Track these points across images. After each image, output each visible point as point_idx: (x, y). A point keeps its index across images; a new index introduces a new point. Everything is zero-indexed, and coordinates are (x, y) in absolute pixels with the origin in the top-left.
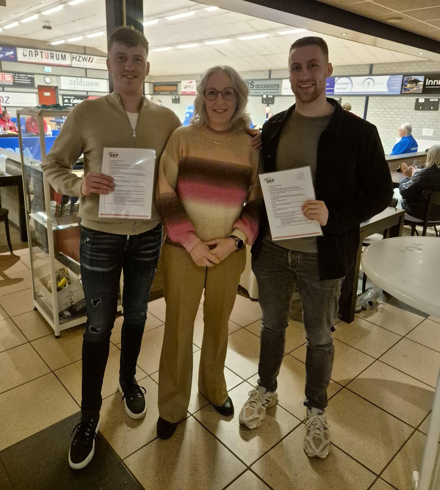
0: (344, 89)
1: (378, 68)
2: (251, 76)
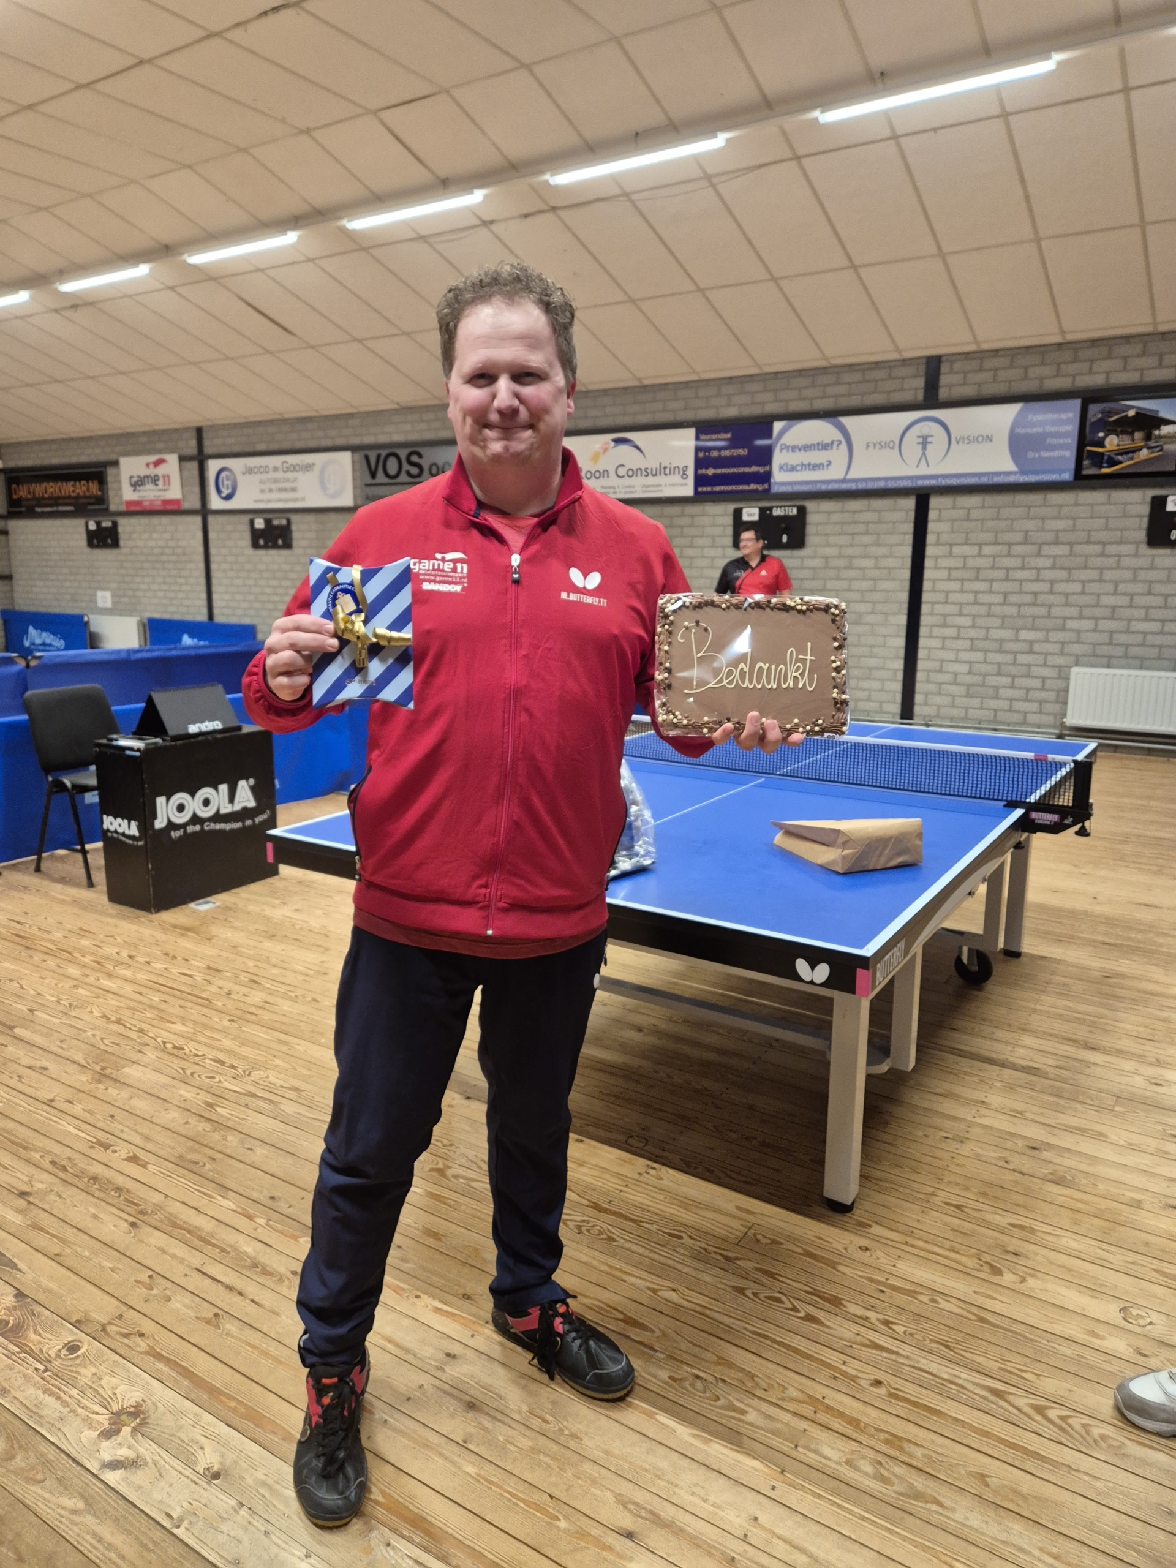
0: (815, 467)
1: (965, 373)
2: (408, 427)
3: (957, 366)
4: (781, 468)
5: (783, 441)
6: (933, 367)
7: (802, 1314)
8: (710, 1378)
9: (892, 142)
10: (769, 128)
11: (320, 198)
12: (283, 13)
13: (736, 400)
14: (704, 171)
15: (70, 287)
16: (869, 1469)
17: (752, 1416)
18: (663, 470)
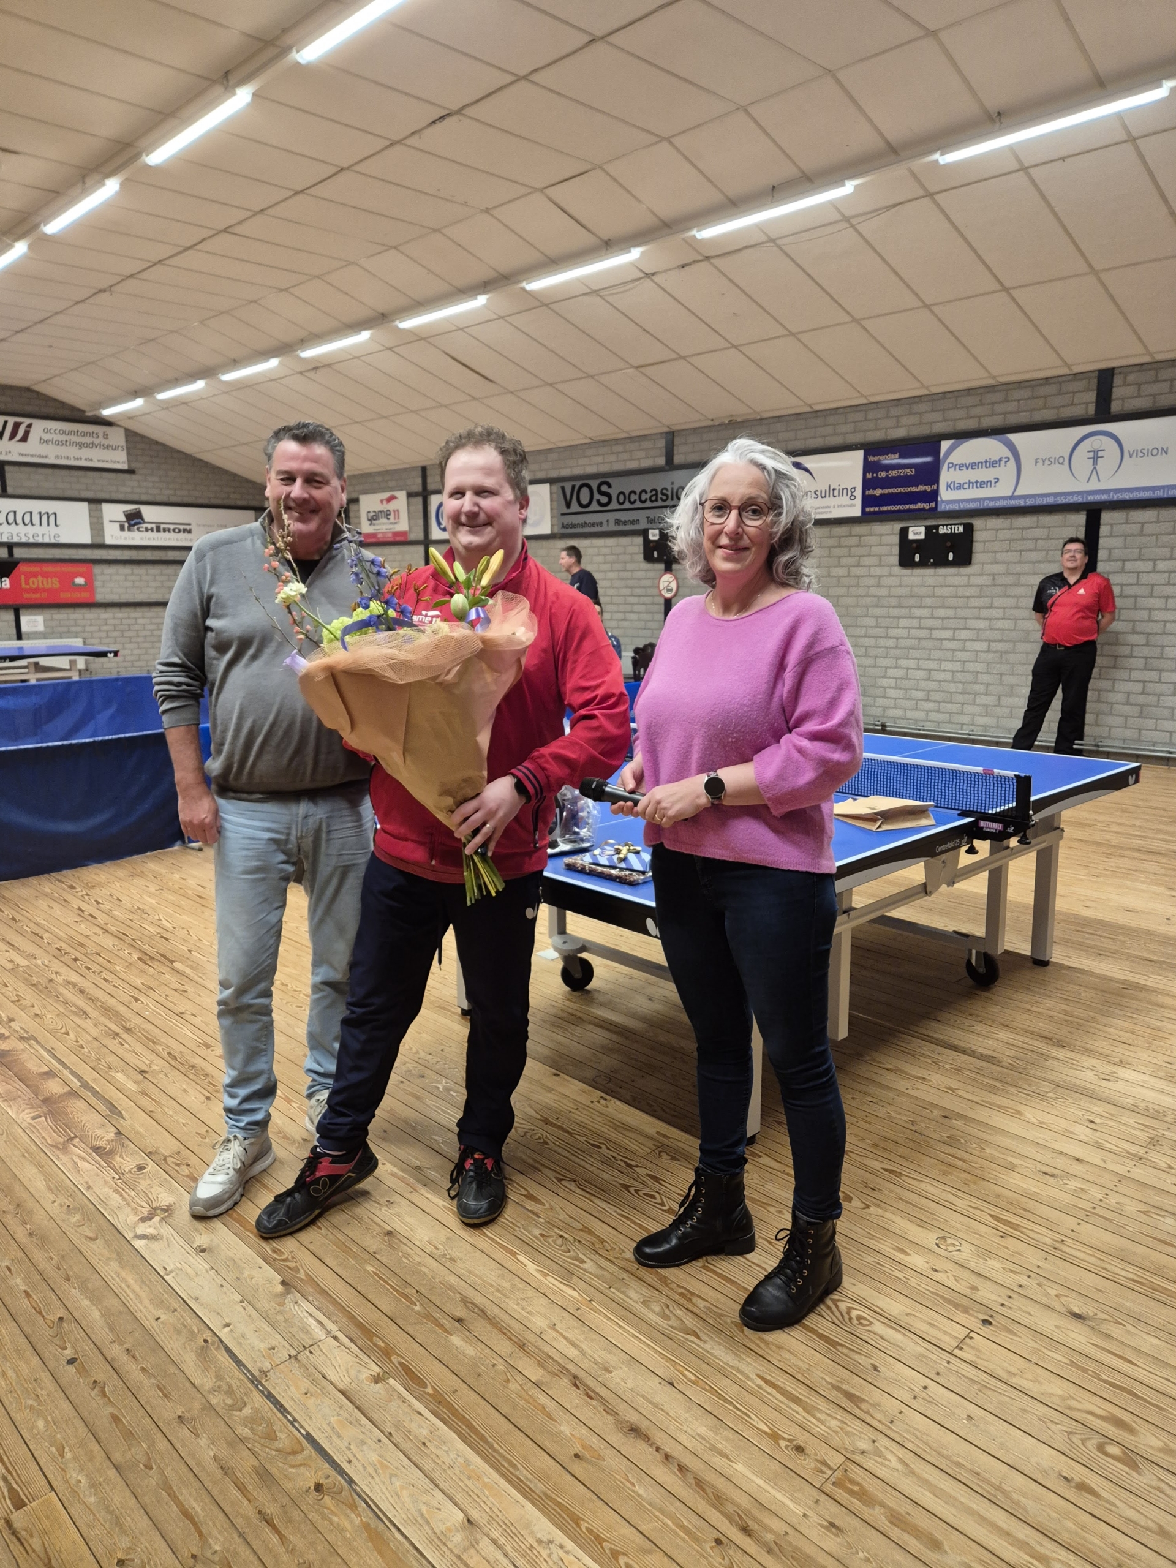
0: (983, 484)
1: (1139, 385)
2: (599, 459)
3: (1131, 378)
4: (948, 486)
5: (950, 460)
6: (1105, 379)
7: (666, 1208)
8: (571, 1239)
9: (1021, 173)
10: (898, 171)
11: (505, 265)
12: (448, 120)
13: (905, 421)
14: (843, 215)
15: (308, 353)
16: (657, 1309)
17: (589, 1265)
18: (832, 492)
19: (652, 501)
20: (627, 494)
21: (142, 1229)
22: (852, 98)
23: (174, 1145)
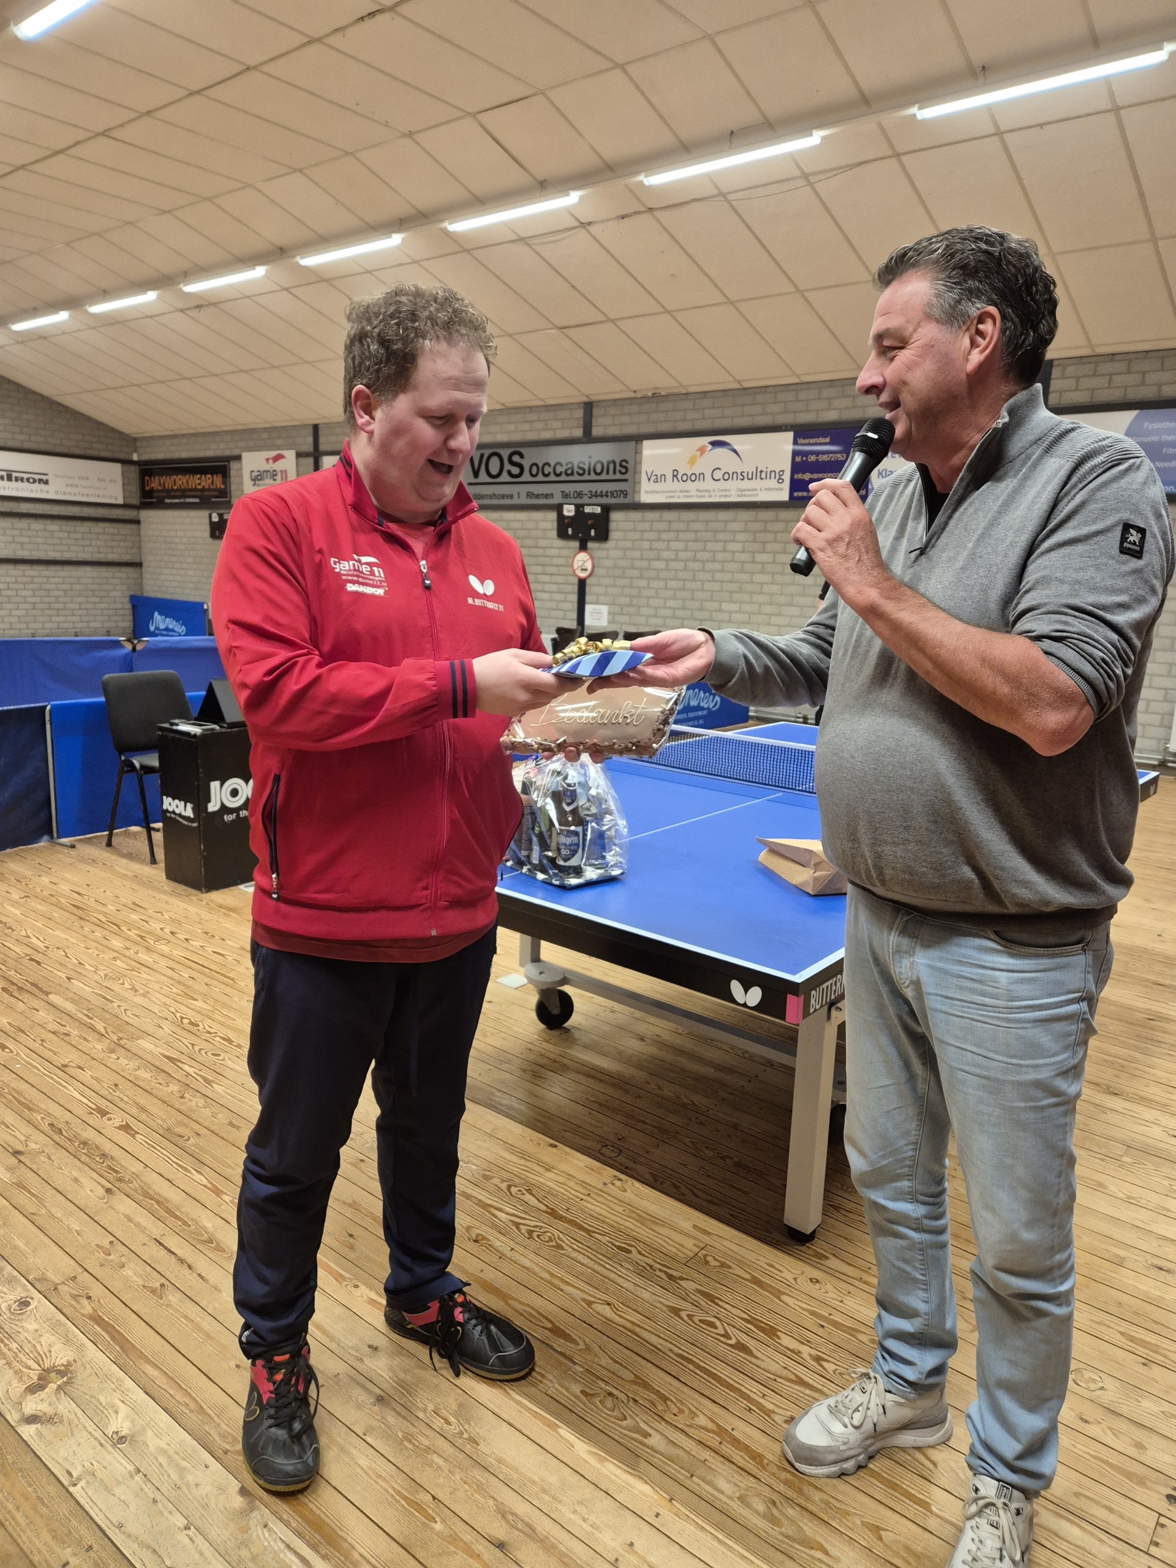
1: (1078, 378)
2: (511, 427)
3: (1070, 370)
7: (733, 1342)
8: (623, 1397)
9: (996, 138)
10: (867, 125)
11: (425, 201)
12: (380, 18)
13: (836, 403)
14: (802, 171)
15: (192, 288)
16: (761, 1508)
17: (655, 1440)
18: (759, 474)
19: (567, 475)
20: (540, 466)
21: (32, 1406)
22: (830, 36)
23: (67, 1266)
